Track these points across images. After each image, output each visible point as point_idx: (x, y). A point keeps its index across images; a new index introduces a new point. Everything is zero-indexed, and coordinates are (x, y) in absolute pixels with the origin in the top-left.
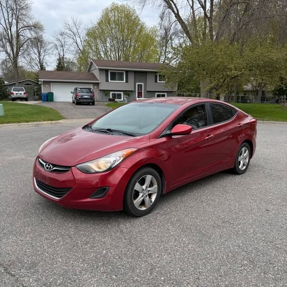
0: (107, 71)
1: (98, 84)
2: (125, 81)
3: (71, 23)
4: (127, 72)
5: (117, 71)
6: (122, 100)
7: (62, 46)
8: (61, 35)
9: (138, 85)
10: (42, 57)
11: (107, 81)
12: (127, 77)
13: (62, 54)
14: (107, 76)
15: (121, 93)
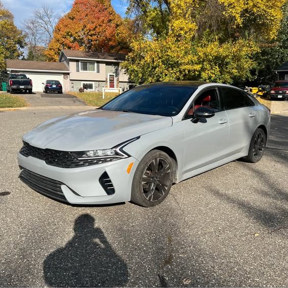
0: (77, 61)
2: (96, 71)
3: (42, 11)
5: (88, 62)
6: (93, 90)
7: (33, 35)
8: (33, 23)
9: (110, 75)
11: (78, 71)
12: (98, 67)
13: (34, 43)
14: (78, 66)
15: (93, 83)
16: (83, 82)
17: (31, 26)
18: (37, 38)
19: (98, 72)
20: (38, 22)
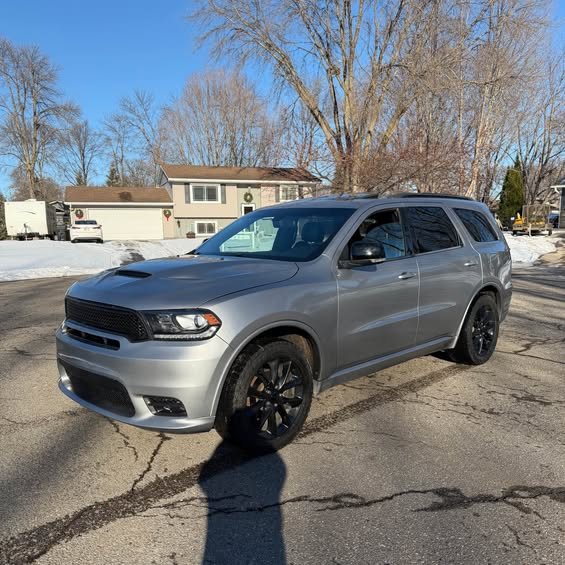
0: (187, 184)
1: (172, 207)
2: (219, 201)
3: (133, 98)
5: (205, 185)
7: (119, 140)
8: (118, 121)
9: (245, 208)
10: (87, 160)
11: (188, 201)
12: (224, 193)
13: (119, 155)
14: (187, 193)
15: (215, 222)
16: (197, 222)
17: (116, 125)
18: (126, 145)
19: (224, 202)
20: (127, 118)
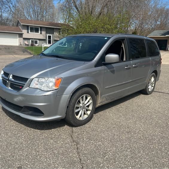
0: (28, 26)
1: (22, 34)
2: (39, 33)
4: (41, 27)
5: (34, 27)
6: (38, 44)
9: (48, 36)
12: (41, 31)
14: (28, 29)
15: (38, 40)
16: (31, 40)
19: (41, 33)
